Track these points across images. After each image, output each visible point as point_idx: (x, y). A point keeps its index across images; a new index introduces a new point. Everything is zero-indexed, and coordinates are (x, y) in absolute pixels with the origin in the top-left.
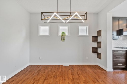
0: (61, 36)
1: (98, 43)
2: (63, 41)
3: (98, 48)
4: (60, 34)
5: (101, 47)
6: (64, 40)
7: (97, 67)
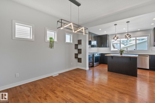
0: (49, 42)
1: (79, 50)
2: (51, 48)
3: (78, 54)
4: (48, 39)
5: (81, 53)
6: (53, 47)
7: (78, 70)
